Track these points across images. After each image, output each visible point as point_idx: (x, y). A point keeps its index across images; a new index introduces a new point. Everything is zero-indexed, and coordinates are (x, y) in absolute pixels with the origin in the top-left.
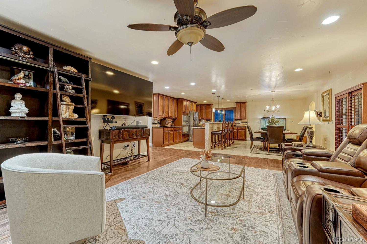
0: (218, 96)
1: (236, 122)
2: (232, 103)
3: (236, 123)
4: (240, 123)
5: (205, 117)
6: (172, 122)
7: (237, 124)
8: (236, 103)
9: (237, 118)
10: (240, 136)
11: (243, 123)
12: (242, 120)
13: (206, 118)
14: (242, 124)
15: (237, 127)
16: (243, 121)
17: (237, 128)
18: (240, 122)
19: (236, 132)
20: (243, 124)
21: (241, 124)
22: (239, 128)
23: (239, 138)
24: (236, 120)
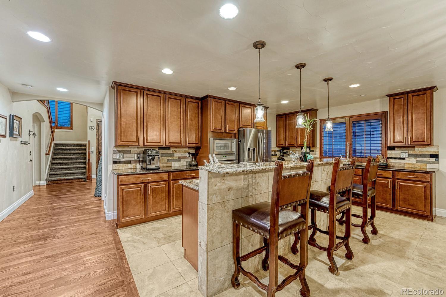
0: (325, 80)
1: (390, 153)
2: (376, 98)
3: (388, 156)
4: (404, 159)
5: (297, 143)
6: (193, 155)
7: (392, 161)
8: (388, 98)
9: (392, 143)
10: (405, 200)
11: (418, 159)
12: (414, 147)
13: (299, 143)
14: (413, 160)
15: (394, 172)
16: (418, 153)
17: (393, 176)
18: (404, 154)
19: (387, 187)
20: (417, 162)
21: (410, 163)
22: (400, 175)
23: (399, 208)
24: (392, 148)
